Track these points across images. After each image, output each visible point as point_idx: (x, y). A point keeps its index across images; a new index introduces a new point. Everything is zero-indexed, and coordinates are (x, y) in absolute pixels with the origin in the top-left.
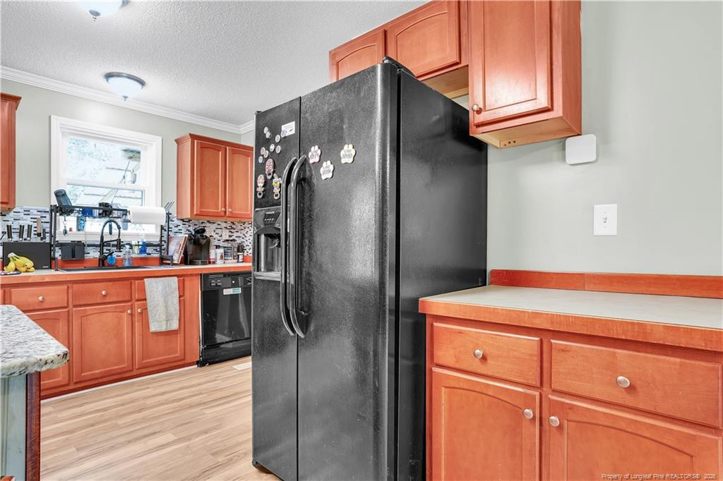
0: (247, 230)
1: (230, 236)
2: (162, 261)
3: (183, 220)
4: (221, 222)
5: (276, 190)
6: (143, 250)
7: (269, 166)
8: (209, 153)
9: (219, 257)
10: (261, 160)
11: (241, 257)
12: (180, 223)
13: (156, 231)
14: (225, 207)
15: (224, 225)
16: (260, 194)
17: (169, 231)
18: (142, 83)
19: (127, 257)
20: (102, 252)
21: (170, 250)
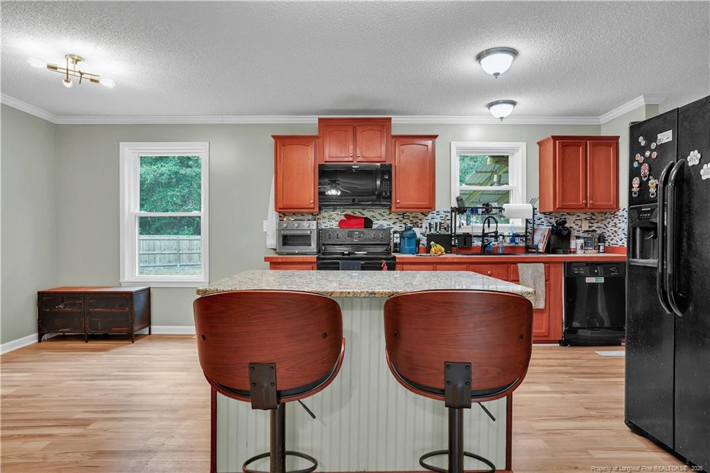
0: (609, 220)
1: (590, 227)
2: (528, 249)
3: (544, 213)
4: (581, 213)
5: (652, 190)
6: (512, 241)
7: (645, 169)
8: (569, 150)
9: (579, 247)
10: (636, 165)
11: (602, 248)
12: (541, 216)
13: (522, 224)
14: (586, 199)
15: (584, 216)
16: (635, 194)
17: (534, 223)
18: (514, 103)
19: (500, 245)
20: (483, 242)
21: (535, 240)
